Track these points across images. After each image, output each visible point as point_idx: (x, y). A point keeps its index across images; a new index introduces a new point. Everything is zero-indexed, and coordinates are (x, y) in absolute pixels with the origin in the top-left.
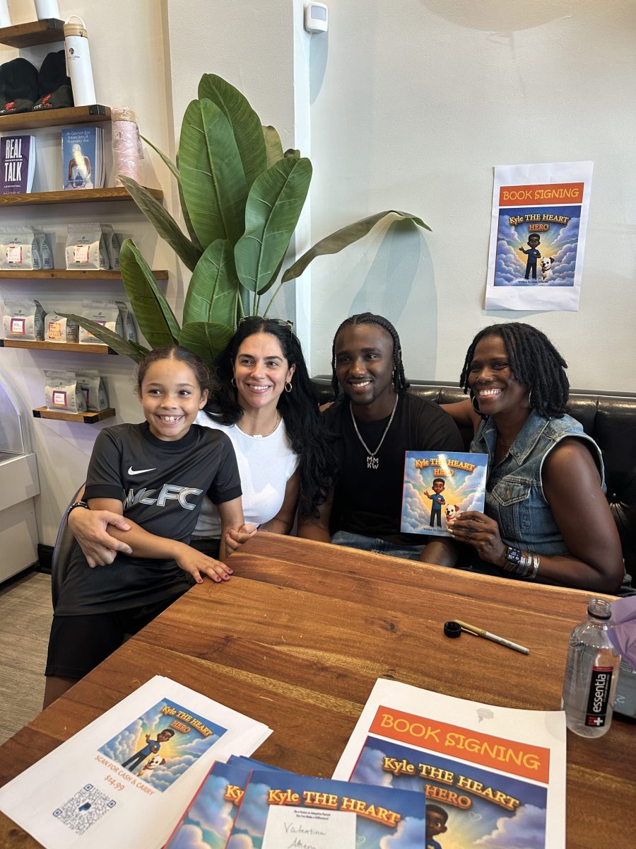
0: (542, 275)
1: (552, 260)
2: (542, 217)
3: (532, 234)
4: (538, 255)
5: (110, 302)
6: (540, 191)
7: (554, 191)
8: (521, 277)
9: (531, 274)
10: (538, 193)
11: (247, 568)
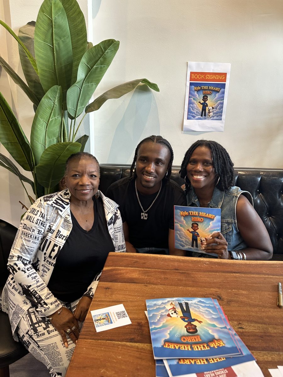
0: (208, 115)
1: (213, 108)
2: (209, 88)
3: (204, 95)
4: (207, 105)
7: (214, 76)
9: (203, 114)
10: (207, 76)
11: (119, 276)
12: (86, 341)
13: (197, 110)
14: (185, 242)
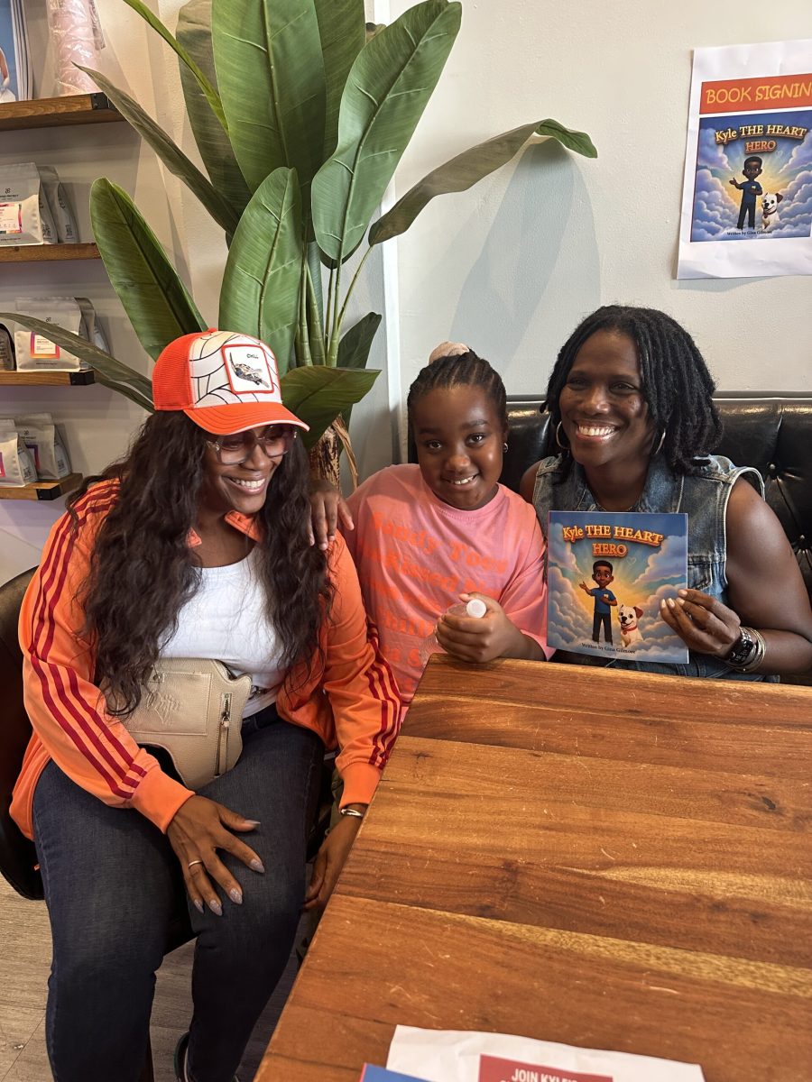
0: (763, 222)
1: (779, 198)
2: (765, 129)
3: (749, 157)
4: (759, 191)
5: (64, 300)
6: (763, 88)
7: (785, 87)
8: (731, 227)
9: (746, 220)
10: (760, 91)
11: (456, 723)
12: (352, 902)
13: (724, 208)
14: (574, 624)
